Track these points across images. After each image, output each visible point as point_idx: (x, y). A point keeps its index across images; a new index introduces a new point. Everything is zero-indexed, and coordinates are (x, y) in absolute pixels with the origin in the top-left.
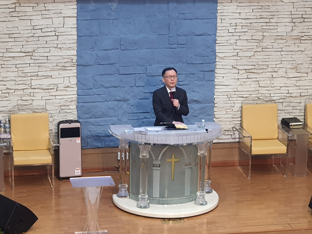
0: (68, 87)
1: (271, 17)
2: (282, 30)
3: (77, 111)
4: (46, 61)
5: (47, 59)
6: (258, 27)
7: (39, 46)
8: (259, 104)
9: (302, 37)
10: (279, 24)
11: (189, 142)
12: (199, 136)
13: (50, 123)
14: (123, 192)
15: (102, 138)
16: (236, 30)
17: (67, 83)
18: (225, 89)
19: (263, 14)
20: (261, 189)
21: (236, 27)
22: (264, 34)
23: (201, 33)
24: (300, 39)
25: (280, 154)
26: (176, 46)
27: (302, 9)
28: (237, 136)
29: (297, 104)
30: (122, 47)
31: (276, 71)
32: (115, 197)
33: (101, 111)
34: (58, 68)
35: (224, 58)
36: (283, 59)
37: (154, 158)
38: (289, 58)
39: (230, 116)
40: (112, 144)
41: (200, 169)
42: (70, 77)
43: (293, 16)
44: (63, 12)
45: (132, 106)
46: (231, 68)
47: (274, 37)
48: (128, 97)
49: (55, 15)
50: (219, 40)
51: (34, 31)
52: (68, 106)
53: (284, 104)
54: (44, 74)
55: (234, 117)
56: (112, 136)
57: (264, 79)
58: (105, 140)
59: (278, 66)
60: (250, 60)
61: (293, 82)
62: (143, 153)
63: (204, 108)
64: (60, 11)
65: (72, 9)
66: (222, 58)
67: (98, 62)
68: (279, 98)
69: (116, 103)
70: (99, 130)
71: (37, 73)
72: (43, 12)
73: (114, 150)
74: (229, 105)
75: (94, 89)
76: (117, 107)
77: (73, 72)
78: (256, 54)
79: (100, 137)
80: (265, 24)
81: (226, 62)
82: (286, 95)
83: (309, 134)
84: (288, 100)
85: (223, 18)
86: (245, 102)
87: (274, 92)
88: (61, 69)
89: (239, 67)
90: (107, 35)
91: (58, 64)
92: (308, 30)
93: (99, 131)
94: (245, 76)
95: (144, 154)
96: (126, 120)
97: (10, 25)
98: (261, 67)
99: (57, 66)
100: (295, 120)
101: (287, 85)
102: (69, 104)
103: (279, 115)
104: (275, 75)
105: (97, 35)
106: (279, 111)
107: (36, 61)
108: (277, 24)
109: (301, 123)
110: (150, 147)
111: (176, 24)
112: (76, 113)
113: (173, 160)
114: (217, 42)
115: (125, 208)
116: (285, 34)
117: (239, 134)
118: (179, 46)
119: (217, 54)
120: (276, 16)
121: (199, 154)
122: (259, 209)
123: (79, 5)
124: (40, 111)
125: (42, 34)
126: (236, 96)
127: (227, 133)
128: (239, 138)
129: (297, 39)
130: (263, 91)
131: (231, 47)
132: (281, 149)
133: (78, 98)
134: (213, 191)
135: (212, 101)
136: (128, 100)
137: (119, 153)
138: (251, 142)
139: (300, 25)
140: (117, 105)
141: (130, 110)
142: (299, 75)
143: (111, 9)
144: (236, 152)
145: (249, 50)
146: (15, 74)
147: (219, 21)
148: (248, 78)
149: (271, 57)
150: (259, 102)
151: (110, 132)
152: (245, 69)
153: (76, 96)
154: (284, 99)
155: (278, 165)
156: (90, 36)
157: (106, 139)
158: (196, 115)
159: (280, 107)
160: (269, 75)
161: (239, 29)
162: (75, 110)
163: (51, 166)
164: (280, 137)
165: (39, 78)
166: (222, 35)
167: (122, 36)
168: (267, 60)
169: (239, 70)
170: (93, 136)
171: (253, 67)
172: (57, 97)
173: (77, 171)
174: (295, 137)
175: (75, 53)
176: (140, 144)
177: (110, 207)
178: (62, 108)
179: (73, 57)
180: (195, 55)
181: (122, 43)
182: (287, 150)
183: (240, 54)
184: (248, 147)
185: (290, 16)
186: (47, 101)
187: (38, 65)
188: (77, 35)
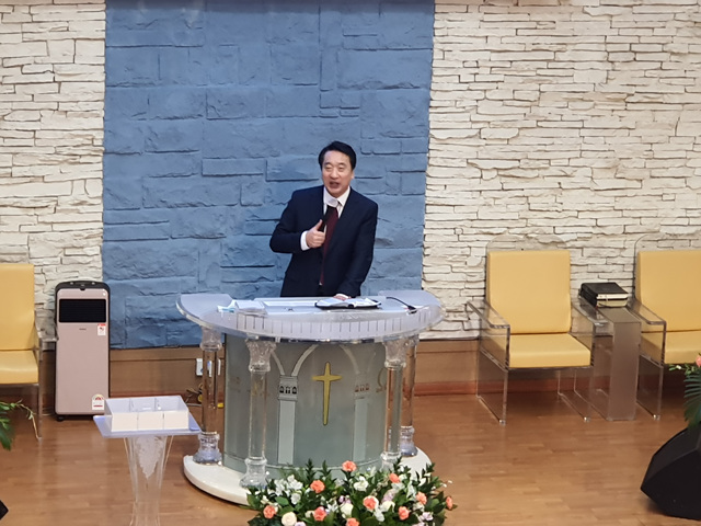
0: (82, 203)
1: (560, 47)
2: (584, 78)
3: (103, 260)
4: (31, 142)
5: (34, 137)
6: (529, 70)
7: (15, 106)
8: (528, 249)
9: (629, 95)
10: (576, 65)
11: (364, 337)
12: (389, 322)
13: (37, 288)
14: (208, 451)
15: (160, 325)
16: (478, 78)
17: (79, 194)
18: (449, 213)
19: (540, 40)
20: (531, 449)
21: (476, 71)
22: (543, 88)
23: (396, 83)
24: (625, 100)
25: (574, 368)
26: (335, 112)
27: (630, 32)
28: (475, 324)
29: (617, 252)
30: (211, 111)
31: (569, 173)
32: (189, 461)
33: (158, 262)
34: (61, 158)
35: (448, 142)
36: (585, 147)
37: (283, 373)
38: (598, 144)
39: (460, 277)
40: (182, 339)
41: (390, 400)
42: (88, 181)
43: (610, 48)
44: (72, 27)
45: (231, 249)
46: (465, 164)
47: (566, 95)
48: (222, 230)
49: (55, 35)
50: (437, 99)
51: (3, 71)
52: (82, 247)
53: (587, 252)
54: (27, 171)
55: (469, 279)
56: (184, 319)
57: (539, 192)
58: (168, 330)
59: (573, 162)
60: (509, 148)
61: (607, 200)
62: (256, 360)
63: (398, 258)
64: (66, 24)
65: (93, 22)
66: (442, 142)
67: (154, 147)
68: (575, 236)
69: (195, 242)
70: (153, 306)
71: (9, 170)
72: (27, 27)
73: (186, 353)
74: (459, 251)
75: (142, 210)
76: (196, 253)
77: (95, 168)
78: (522, 132)
79: (155, 322)
80: (544, 65)
81: (453, 150)
82: (591, 230)
83: (643, 322)
84: (594, 241)
85: (448, 47)
86: (496, 245)
87: (564, 223)
88: (66, 161)
89: (481, 164)
90: (175, 83)
91: (59, 150)
92: (645, 81)
93: (153, 308)
94: (497, 184)
95: (260, 362)
96: (217, 283)
98: (533, 164)
99: (56, 153)
100: (612, 287)
101: (594, 207)
102: (84, 242)
103: (573, 276)
104: (565, 183)
105: (151, 84)
106: (574, 269)
107: (8, 142)
108: (571, 65)
109: (624, 296)
110: (274, 345)
111: (337, 61)
112: (100, 265)
113: (328, 378)
114: (432, 104)
115: (213, 489)
116: (590, 88)
117: (480, 320)
118: (343, 111)
119: (431, 132)
120: (571, 47)
121: (387, 364)
122: (525, 493)
123: (112, 11)
124: (15, 258)
125: (24, 79)
126: (474, 231)
127: (452, 317)
128: (480, 329)
129: (617, 100)
130: (537, 219)
131: (466, 117)
132: (579, 355)
133: (105, 231)
134: (419, 451)
135: (419, 242)
136: (222, 236)
137: (200, 361)
138: (508, 339)
139: (625, 67)
140: (195, 249)
141: (226, 259)
142: (621, 184)
143: (186, 23)
144: (473, 360)
145: (507, 124)
147: (437, 55)
148: (503, 189)
149: (557, 141)
150: (528, 245)
151: (181, 311)
152: (498, 169)
153: (101, 225)
154: (585, 239)
155: (569, 393)
156: (135, 85)
157: (169, 326)
158: (381, 274)
159: (577, 258)
160: (553, 183)
161: (484, 74)
162: (99, 258)
163: (37, 388)
164: (575, 329)
165: (15, 181)
166: (444, 91)
167: (211, 86)
168: (547, 148)
169: (481, 169)
170: (140, 320)
171: (516, 164)
172: (56, 227)
173: (98, 402)
174: (611, 330)
175: (99, 123)
176: (250, 340)
177: (176, 485)
178: (67, 253)
179: (94, 133)
180: (381, 134)
181: (211, 102)
182: (592, 360)
183: (486, 133)
184: (499, 350)
185: (603, 47)
186: (32, 236)
187: (13, 150)
188: (106, 82)
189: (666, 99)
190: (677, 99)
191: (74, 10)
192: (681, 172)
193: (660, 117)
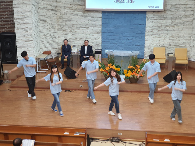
1: (164, 19)
2: (168, 24)
5: (93, 30)
6: (160, 22)
7: (90, 26)
8: (160, 47)
17: (98, 38)
18: (148, 42)
19: (162, 18)
22: (162, 25)
23: (141, 24)
24: (174, 27)
26: (132, 28)
27: (175, 17)
29: (173, 48)
36: (168, 33)
38: (170, 33)
39: (150, 51)
42: (99, 36)
44: (97, 16)
45: (118, 46)
46: (150, 35)
47: (165, 26)
49: (95, 17)
51: (89, 21)
53: (168, 48)
54: (92, 34)
57: (161, 39)
59: (166, 35)
60: (157, 33)
61: (171, 41)
63: (141, 48)
65: (100, 15)
67: (108, 32)
68: (166, 46)
69: (113, 44)
71: (89, 34)
72: (92, 16)
74: (150, 47)
75: (107, 40)
76: (114, 46)
77: (100, 34)
78: (159, 31)
80: (162, 21)
81: (149, 33)
84: (169, 46)
87: (165, 44)
88: (97, 33)
89: (153, 35)
90: (111, 23)
92: (177, 24)
94: (155, 38)
97: (82, 19)
98: (160, 35)
99: (95, 32)
100: (172, 53)
101: (169, 42)
102: (99, 44)
104: (165, 38)
105: (108, 23)
108: (166, 22)
111: (133, 21)
114: (146, 27)
116: (169, 25)
119: (146, 31)
125: (91, 22)
126: (152, 44)
130: (161, 43)
131: (151, 29)
133: (102, 43)
135: (144, 46)
136: (117, 44)
139: (174, 22)
142: (174, 39)
143: (112, 15)
145: (157, 30)
146: (83, 34)
147: (147, 20)
149: (164, 32)
152: (155, 36)
156: (106, 23)
160: (163, 38)
161: (153, 23)
162: (101, 46)
166: (148, 25)
167: (116, 24)
168: (162, 33)
171: (158, 35)
172: (95, 42)
175: (101, 28)
178: (97, 45)
179: (100, 30)
180: (139, 31)
181: (116, 26)
183: (153, 31)
185: (171, 19)
187: (90, 32)
188: (102, 23)
189: (181, 26)
190: (182, 27)
191: (98, 14)
192: (183, 37)
193: (180, 29)
